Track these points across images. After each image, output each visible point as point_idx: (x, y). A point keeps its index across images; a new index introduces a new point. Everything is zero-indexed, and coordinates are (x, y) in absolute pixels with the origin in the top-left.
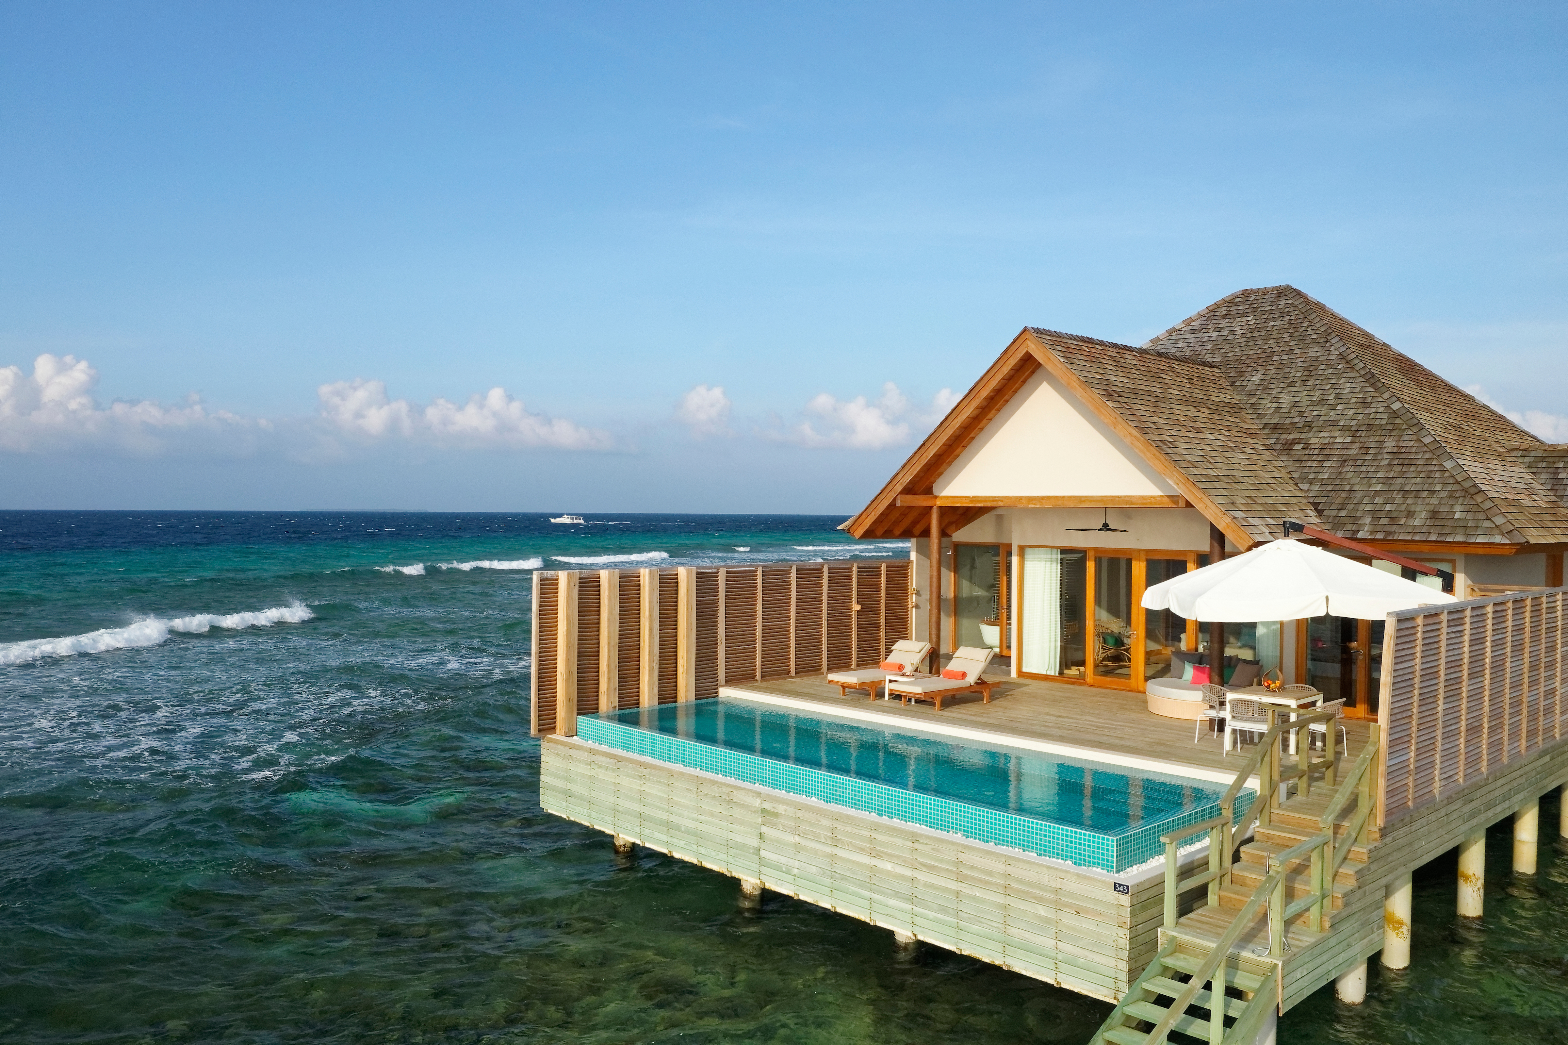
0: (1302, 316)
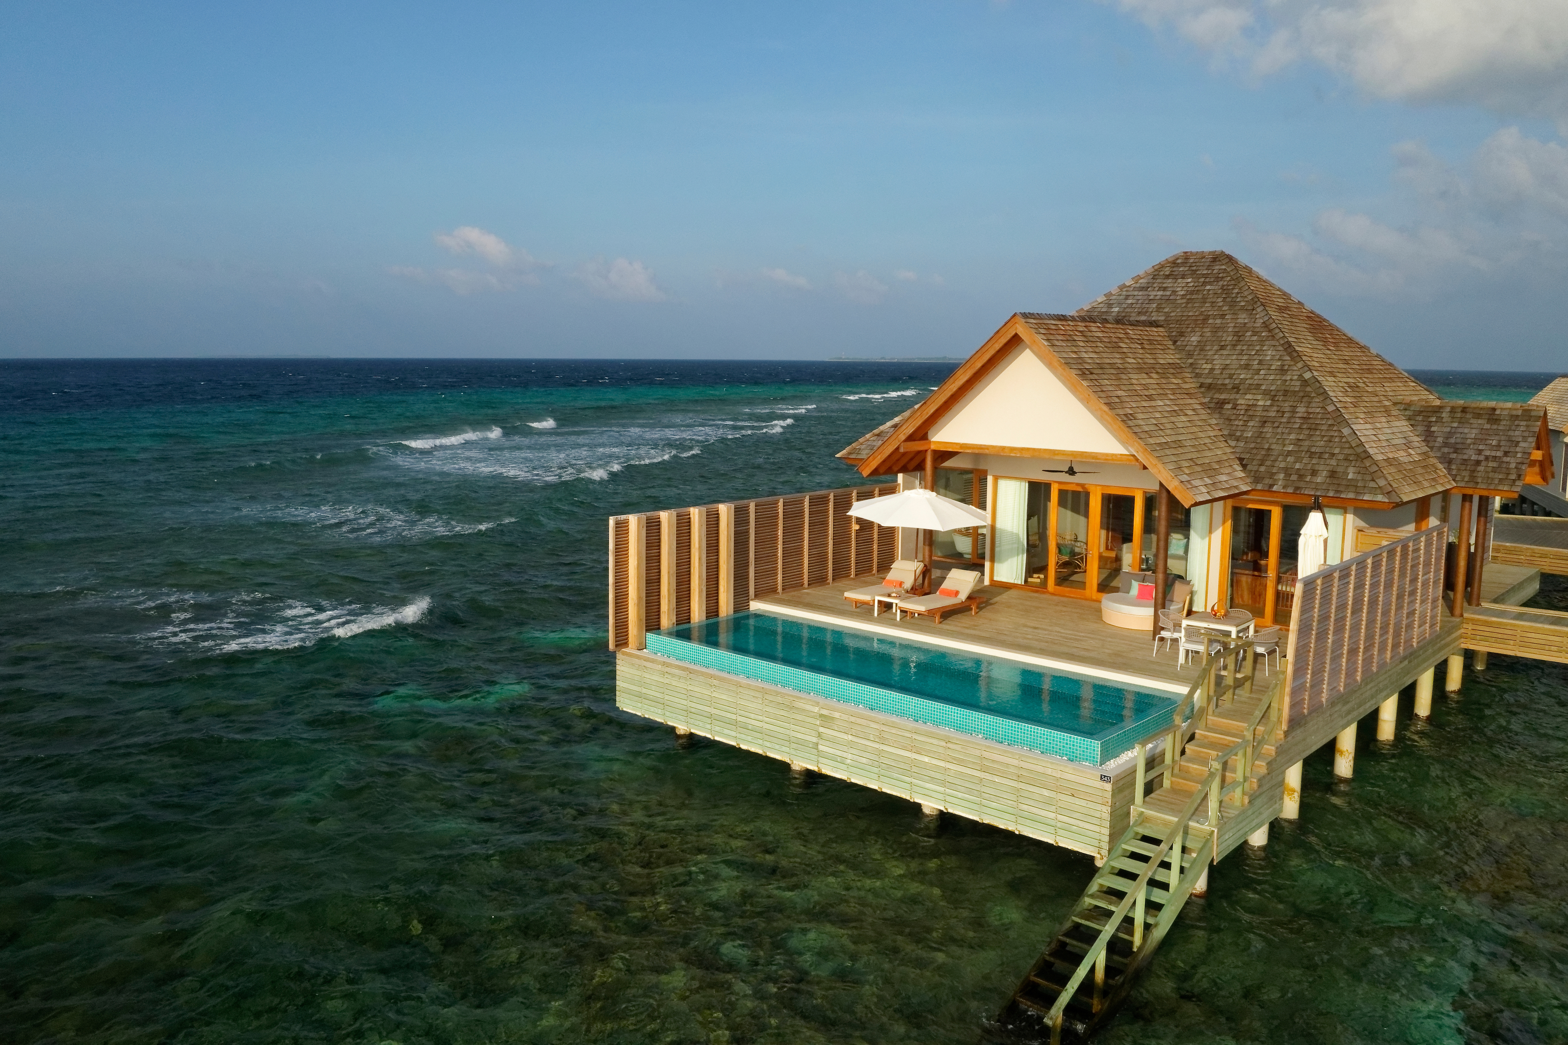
0: (1233, 282)
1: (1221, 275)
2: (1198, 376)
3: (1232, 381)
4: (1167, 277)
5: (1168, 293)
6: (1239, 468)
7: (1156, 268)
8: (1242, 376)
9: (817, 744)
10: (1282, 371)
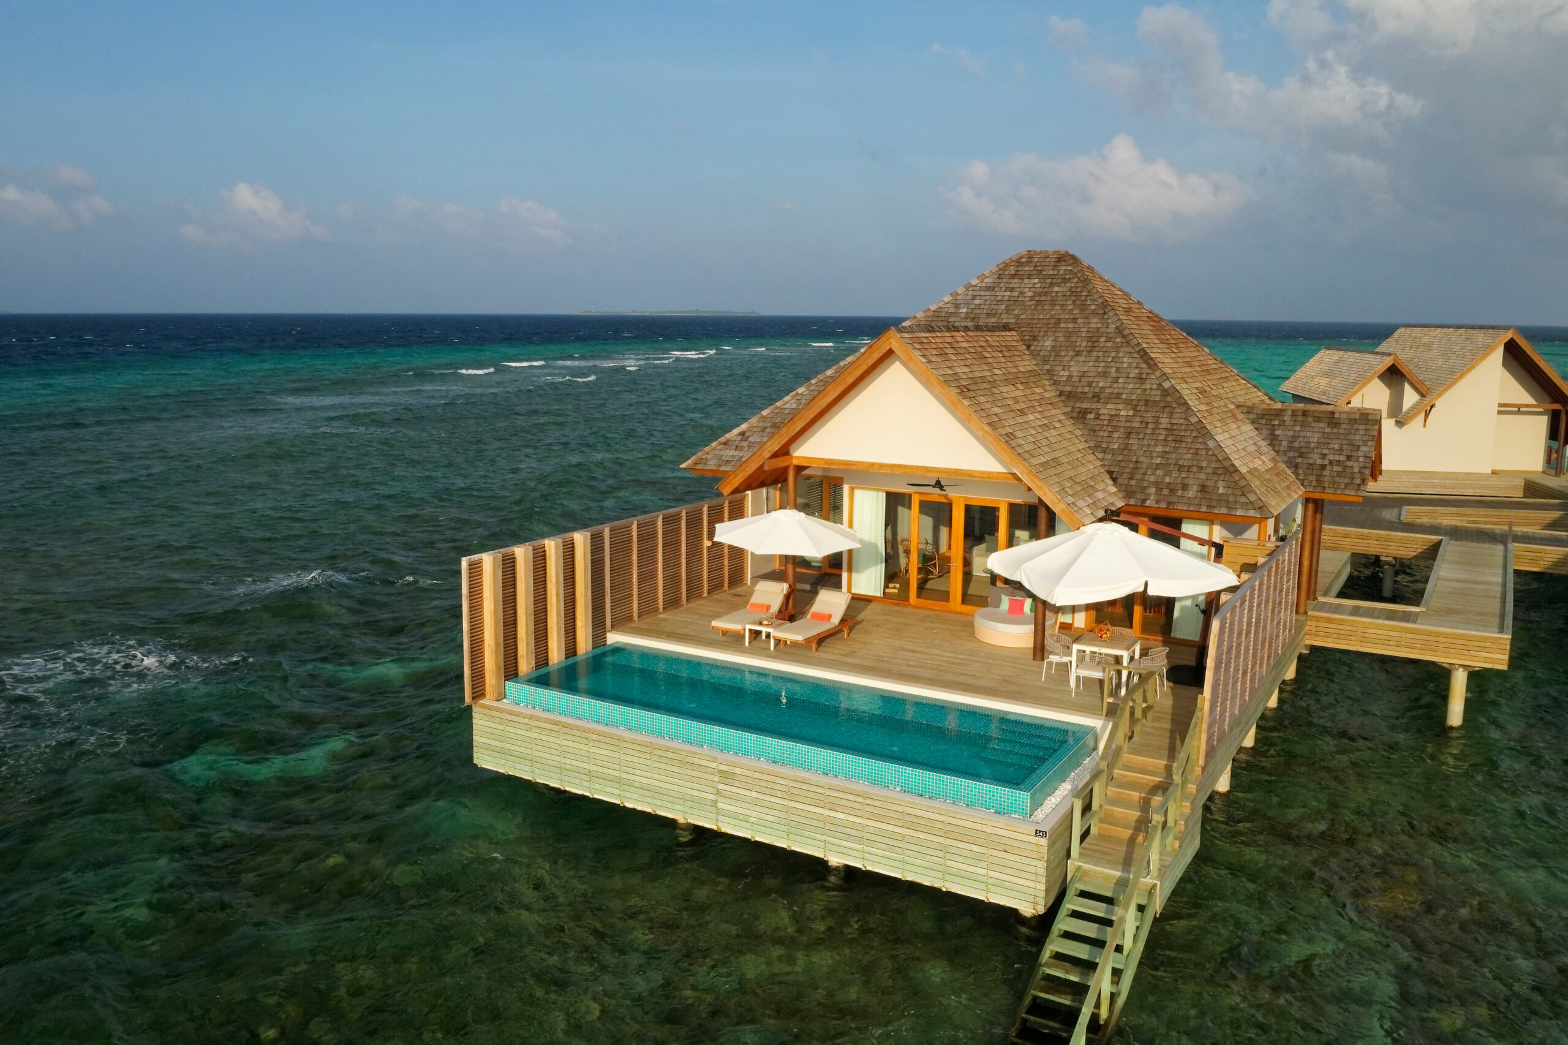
1: (1067, 276)
2: (1056, 383)
3: (1092, 390)
4: (1013, 276)
5: (1016, 294)
6: (1110, 482)
7: (1001, 266)
8: (1101, 385)
9: (715, 803)
10: (1141, 379)
